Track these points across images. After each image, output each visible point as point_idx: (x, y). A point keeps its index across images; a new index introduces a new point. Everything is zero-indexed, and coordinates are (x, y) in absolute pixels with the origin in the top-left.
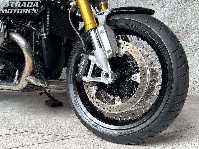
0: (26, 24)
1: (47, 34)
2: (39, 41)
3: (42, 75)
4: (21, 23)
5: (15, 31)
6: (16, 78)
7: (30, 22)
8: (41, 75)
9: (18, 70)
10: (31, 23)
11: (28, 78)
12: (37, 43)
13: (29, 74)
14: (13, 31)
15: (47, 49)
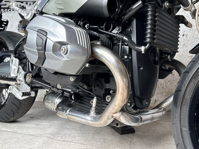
0: (111, 32)
1: (147, 47)
2: (128, 56)
3: (131, 106)
4: (102, 29)
5: (99, 43)
6: (93, 109)
7: (117, 28)
8: (129, 106)
9: (95, 98)
10: (119, 30)
11: (118, 116)
12: (126, 59)
13: (120, 109)
14: (96, 43)
15: (139, 67)
